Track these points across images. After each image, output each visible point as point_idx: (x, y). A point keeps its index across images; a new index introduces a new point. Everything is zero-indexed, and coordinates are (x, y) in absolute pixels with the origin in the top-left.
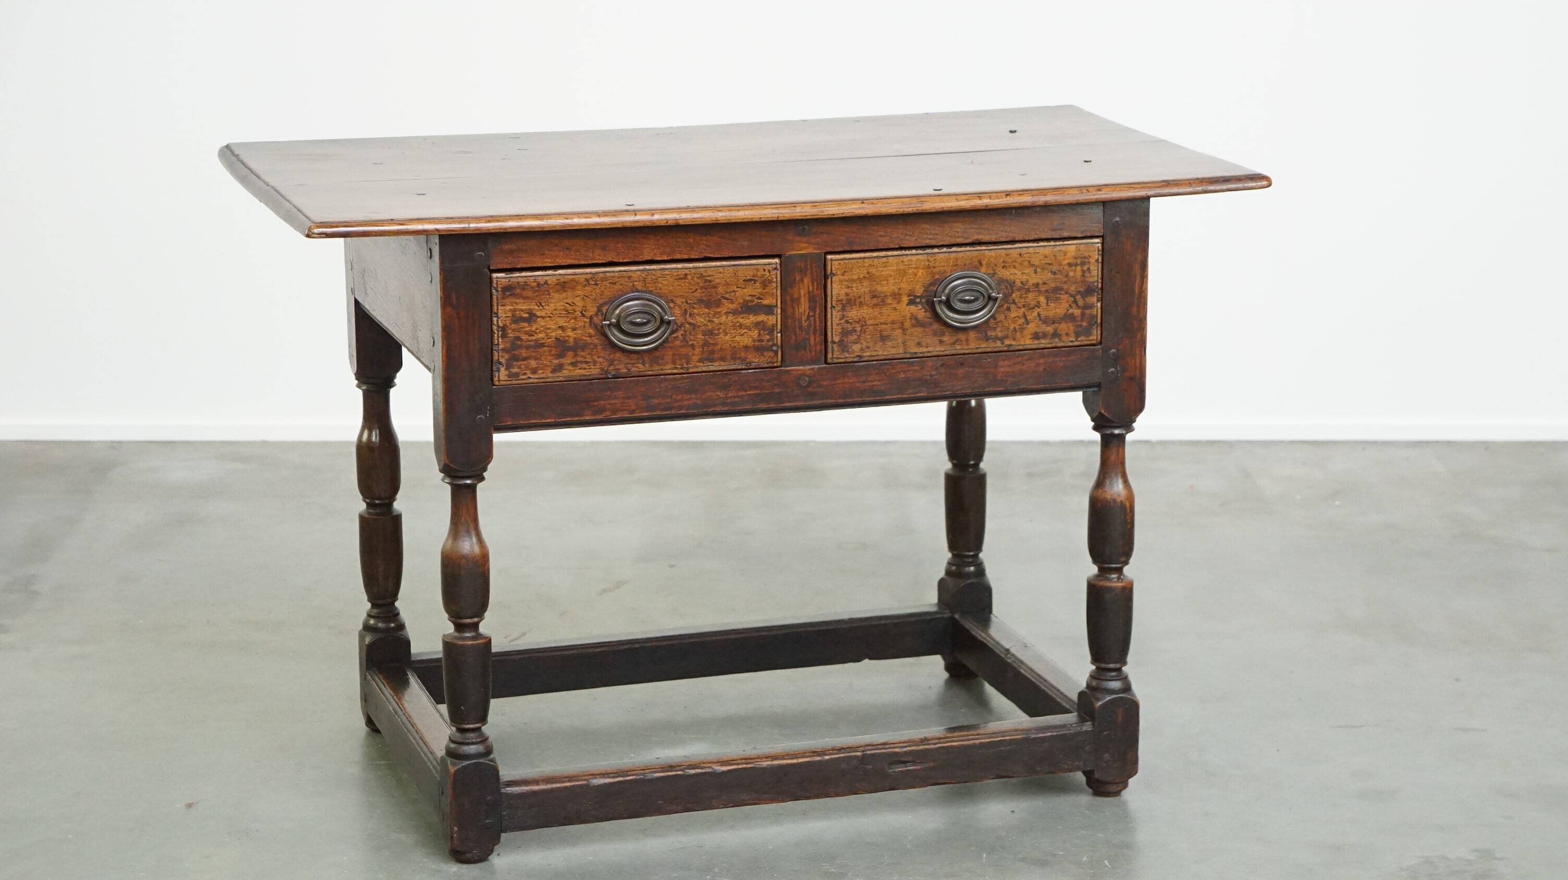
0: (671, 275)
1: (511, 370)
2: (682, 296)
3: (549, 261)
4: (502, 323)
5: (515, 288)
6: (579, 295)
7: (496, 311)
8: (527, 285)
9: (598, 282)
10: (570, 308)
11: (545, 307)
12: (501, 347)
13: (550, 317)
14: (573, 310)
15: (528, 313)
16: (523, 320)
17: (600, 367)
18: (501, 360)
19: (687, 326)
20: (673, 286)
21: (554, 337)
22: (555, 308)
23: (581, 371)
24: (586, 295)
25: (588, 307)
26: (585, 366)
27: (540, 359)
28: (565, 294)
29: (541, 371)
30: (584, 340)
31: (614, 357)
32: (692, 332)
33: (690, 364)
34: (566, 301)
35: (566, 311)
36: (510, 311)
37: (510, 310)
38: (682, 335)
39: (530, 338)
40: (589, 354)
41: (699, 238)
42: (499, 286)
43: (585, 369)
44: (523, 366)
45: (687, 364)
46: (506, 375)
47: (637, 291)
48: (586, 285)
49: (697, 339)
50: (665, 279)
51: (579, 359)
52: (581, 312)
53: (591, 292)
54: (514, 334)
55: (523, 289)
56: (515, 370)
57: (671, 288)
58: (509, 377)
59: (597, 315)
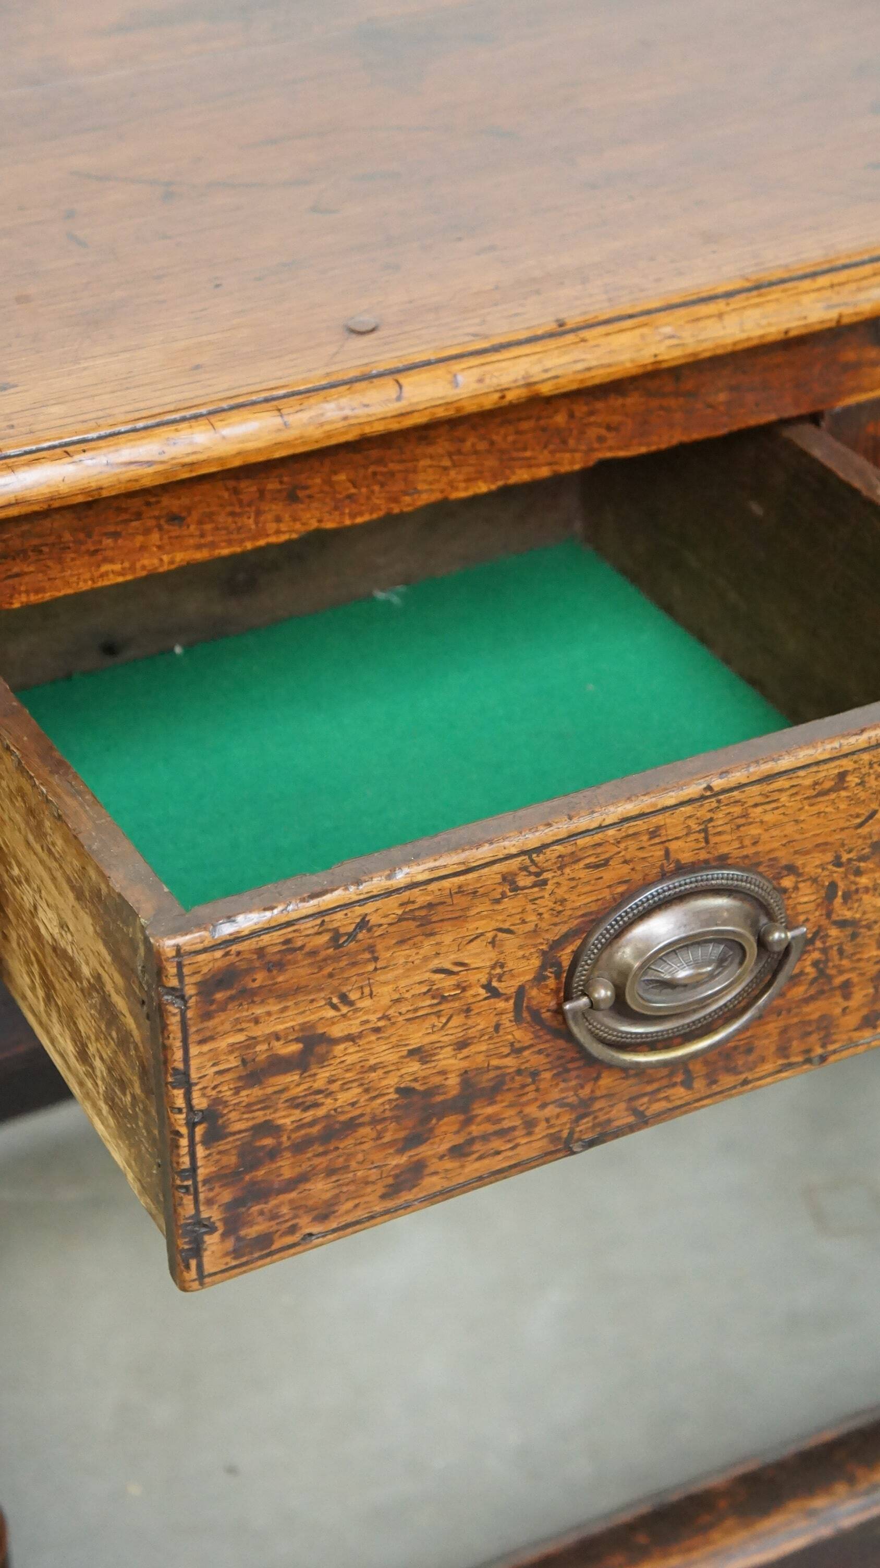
0: (794, 790)
1: (242, 1233)
2: (822, 847)
3: (117, 567)
4: (204, 1095)
5: (250, 970)
6: (482, 934)
7: (180, 1066)
8: (295, 950)
9: (545, 875)
10: (446, 983)
11: (360, 1004)
12: (202, 1173)
13: (377, 1030)
14: (458, 986)
15: (297, 1040)
16: (279, 1065)
17: (544, 1134)
18: (204, 1215)
19: (834, 932)
20: (797, 821)
21: (392, 1090)
22: (396, 996)
23: (486, 1162)
24: (506, 926)
25: (510, 965)
26: (497, 1144)
27: (345, 1168)
28: (433, 940)
29: (350, 1205)
30: (497, 1068)
31: (593, 1091)
32: (849, 948)
33: (834, 1042)
34: (436, 963)
35: (433, 997)
36: (231, 1052)
37: (232, 1048)
38: (815, 964)
39: (309, 1115)
40: (511, 1105)
41: (585, 409)
42: (187, 980)
43: (498, 1153)
44: (285, 1210)
45: (824, 1046)
46: (227, 1254)
47: (681, 869)
48: (504, 895)
49: (861, 964)
50: (774, 805)
51: (475, 1130)
52: (488, 987)
53: (523, 911)
54: (248, 1120)
55: (280, 966)
56: (251, 1232)
57: (790, 829)
58: (235, 1258)
59: (539, 978)
